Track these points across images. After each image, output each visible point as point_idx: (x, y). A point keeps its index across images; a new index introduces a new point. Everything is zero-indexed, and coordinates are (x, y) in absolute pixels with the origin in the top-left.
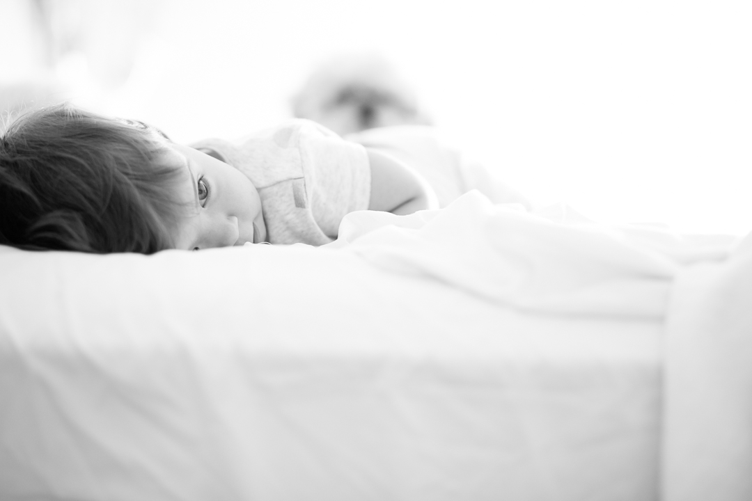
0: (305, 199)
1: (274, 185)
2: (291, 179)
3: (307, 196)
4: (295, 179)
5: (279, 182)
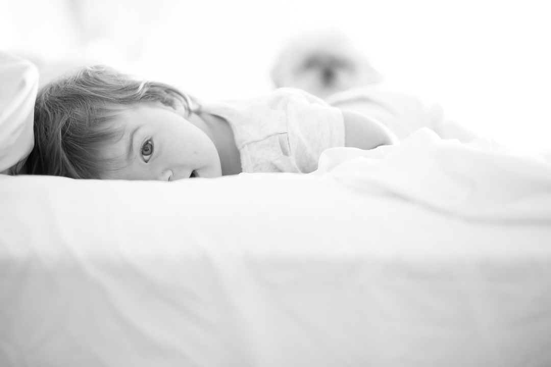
0: (288, 149)
1: (266, 138)
2: (278, 134)
3: (290, 147)
4: (281, 134)
5: (269, 136)
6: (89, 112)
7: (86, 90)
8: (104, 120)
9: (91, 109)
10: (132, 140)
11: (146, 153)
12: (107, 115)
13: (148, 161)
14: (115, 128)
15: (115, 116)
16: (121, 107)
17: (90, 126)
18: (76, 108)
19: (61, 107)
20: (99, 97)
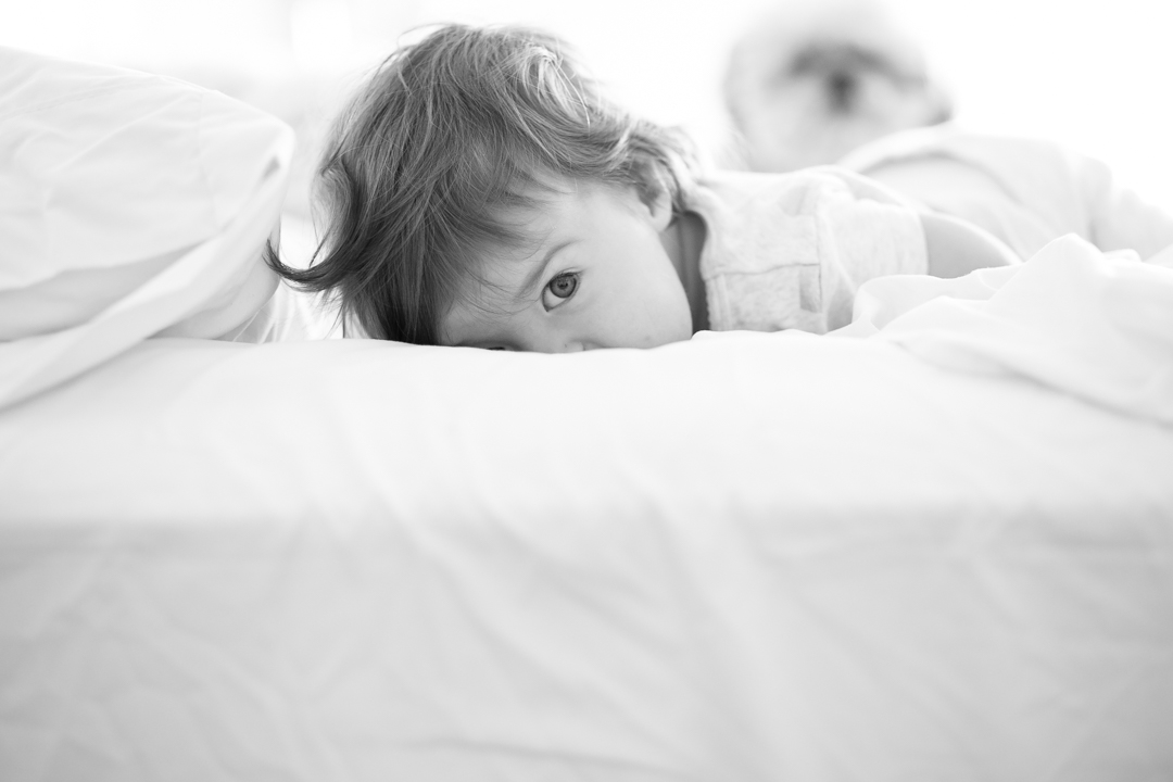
0: (818, 298)
1: (769, 270)
2: (798, 264)
3: (821, 294)
4: (805, 265)
5: (778, 267)
6: (501, 169)
7: (517, 112)
8: (518, 201)
9: (508, 163)
10: (546, 262)
11: (557, 289)
12: (529, 193)
13: (552, 308)
14: (531, 228)
15: (542, 202)
16: (562, 184)
17: (489, 201)
18: (481, 144)
19: (457, 122)
20: (532, 142)
